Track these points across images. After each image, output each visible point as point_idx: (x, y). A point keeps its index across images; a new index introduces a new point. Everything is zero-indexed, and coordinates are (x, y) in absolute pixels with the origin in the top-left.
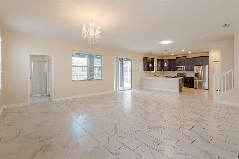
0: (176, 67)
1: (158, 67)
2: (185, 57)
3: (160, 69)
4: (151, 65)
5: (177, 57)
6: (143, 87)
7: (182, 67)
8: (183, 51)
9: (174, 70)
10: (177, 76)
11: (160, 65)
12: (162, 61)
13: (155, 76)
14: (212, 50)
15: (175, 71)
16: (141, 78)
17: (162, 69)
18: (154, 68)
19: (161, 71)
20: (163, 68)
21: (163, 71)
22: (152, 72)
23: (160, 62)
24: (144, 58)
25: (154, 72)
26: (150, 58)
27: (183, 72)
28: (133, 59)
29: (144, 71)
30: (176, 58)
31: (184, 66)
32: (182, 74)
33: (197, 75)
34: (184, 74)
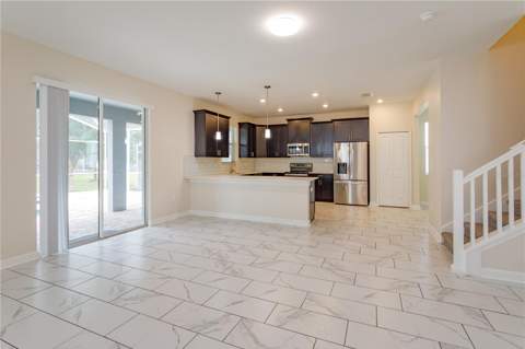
0: (289, 145)
1: (240, 145)
2: (308, 121)
3: (245, 150)
4: (218, 136)
5: (289, 120)
6: (192, 212)
8: (315, 95)
9: (283, 155)
10: (289, 170)
11: (245, 142)
12: (250, 130)
13: (232, 171)
14: (380, 101)
15: (286, 156)
16: (187, 180)
17: (251, 149)
18: (230, 147)
19: (249, 156)
20: (254, 150)
21: (255, 156)
22: (224, 160)
23: (245, 131)
24: (195, 112)
25: (229, 160)
26: (215, 114)
27: (306, 159)
28: (152, 111)
29: (196, 156)
30: (286, 122)
31: (309, 145)
32: (303, 165)
33: (341, 167)
34: (307, 164)
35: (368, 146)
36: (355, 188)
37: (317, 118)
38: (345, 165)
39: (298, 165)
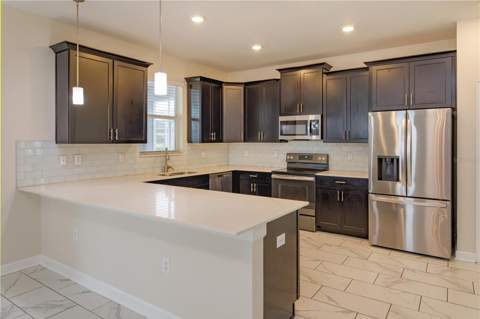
0: (281, 119)
1: (190, 119)
2: (320, 69)
5: (282, 71)
7: (305, 122)
10: (285, 166)
11: (196, 113)
17: (209, 127)
21: (219, 139)
23: (197, 92)
27: (313, 146)
30: (278, 76)
31: (319, 117)
32: (310, 157)
33: (388, 167)
34: (317, 155)
35: (454, 118)
36: (420, 215)
37: (337, 64)
38: (394, 161)
39: (302, 156)
